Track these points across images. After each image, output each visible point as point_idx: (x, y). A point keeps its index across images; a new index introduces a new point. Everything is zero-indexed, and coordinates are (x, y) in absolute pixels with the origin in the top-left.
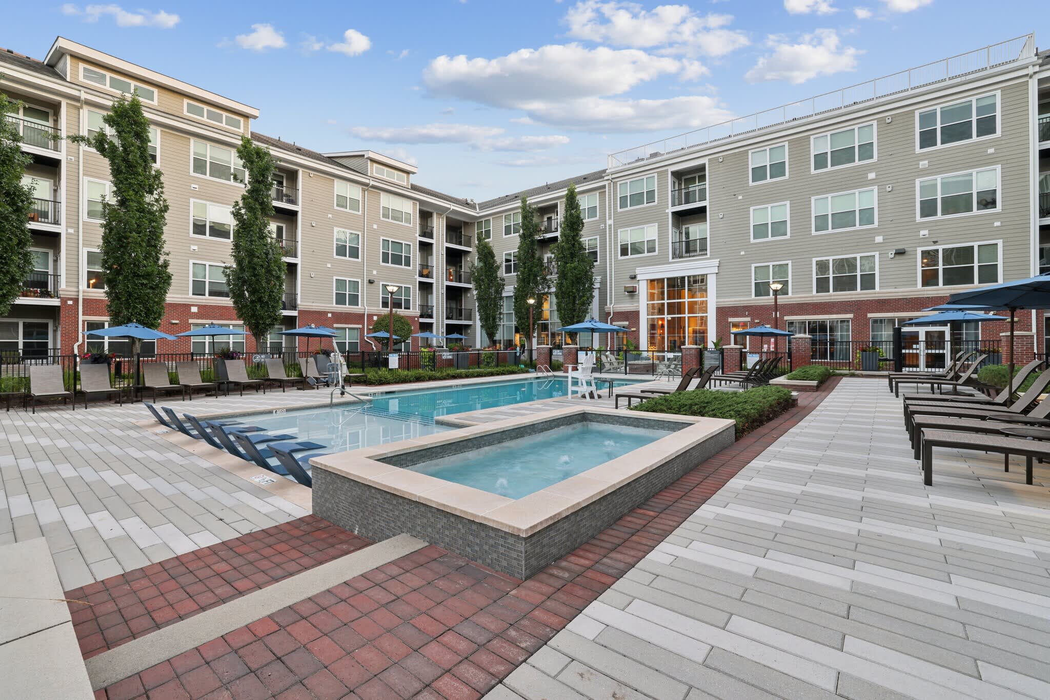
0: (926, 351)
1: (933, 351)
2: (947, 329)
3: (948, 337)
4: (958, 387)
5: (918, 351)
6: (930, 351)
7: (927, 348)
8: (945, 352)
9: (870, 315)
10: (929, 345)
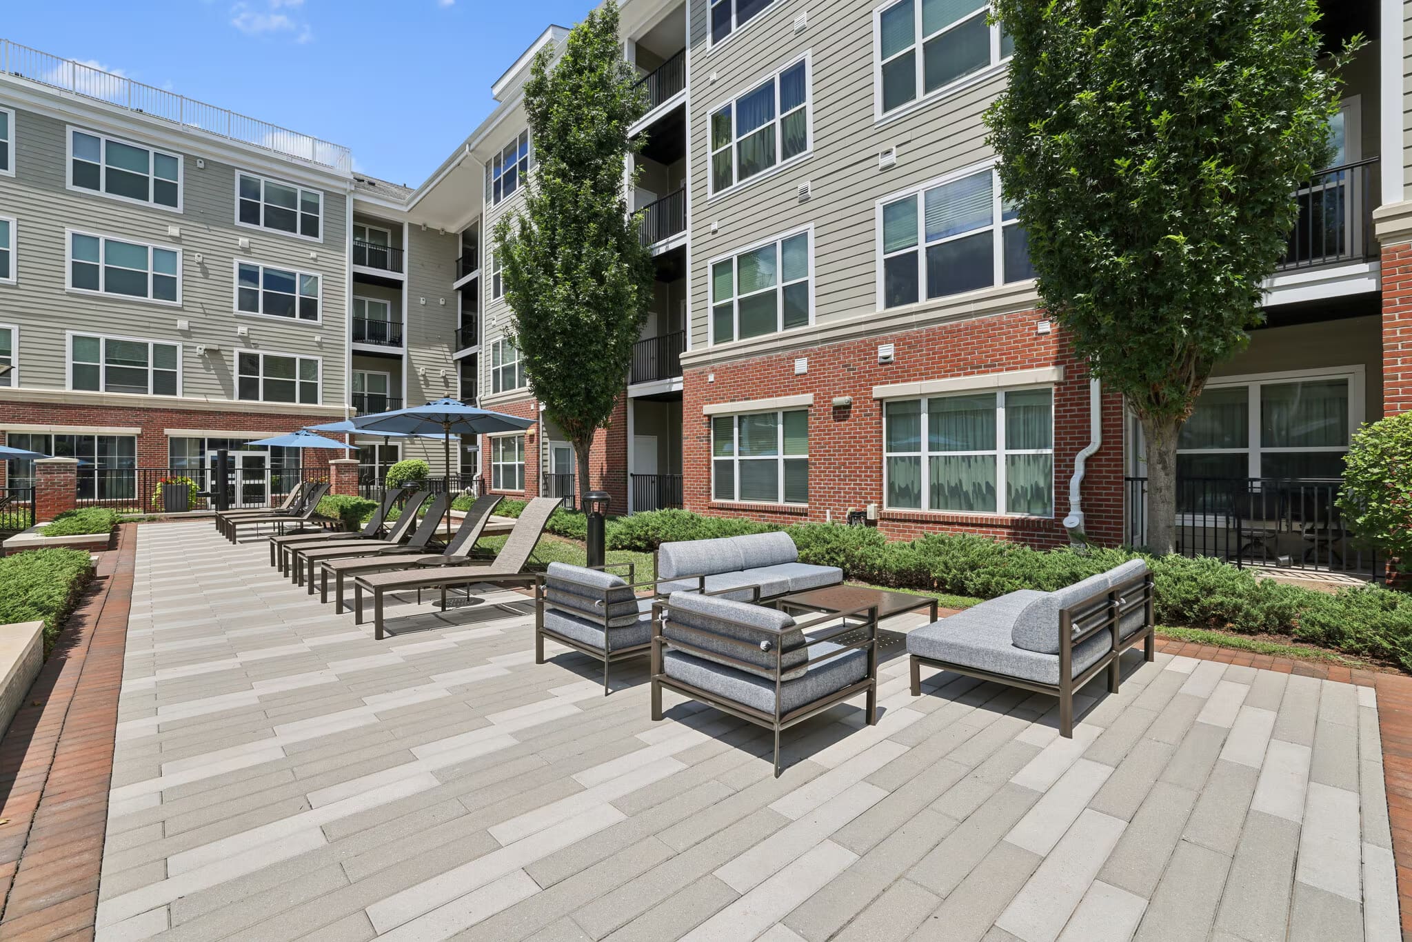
0: (243, 482)
1: (252, 482)
2: (267, 455)
3: (268, 465)
4: (305, 523)
5: (234, 482)
6: (248, 482)
7: (245, 478)
8: (265, 482)
9: (167, 431)
10: (247, 474)
